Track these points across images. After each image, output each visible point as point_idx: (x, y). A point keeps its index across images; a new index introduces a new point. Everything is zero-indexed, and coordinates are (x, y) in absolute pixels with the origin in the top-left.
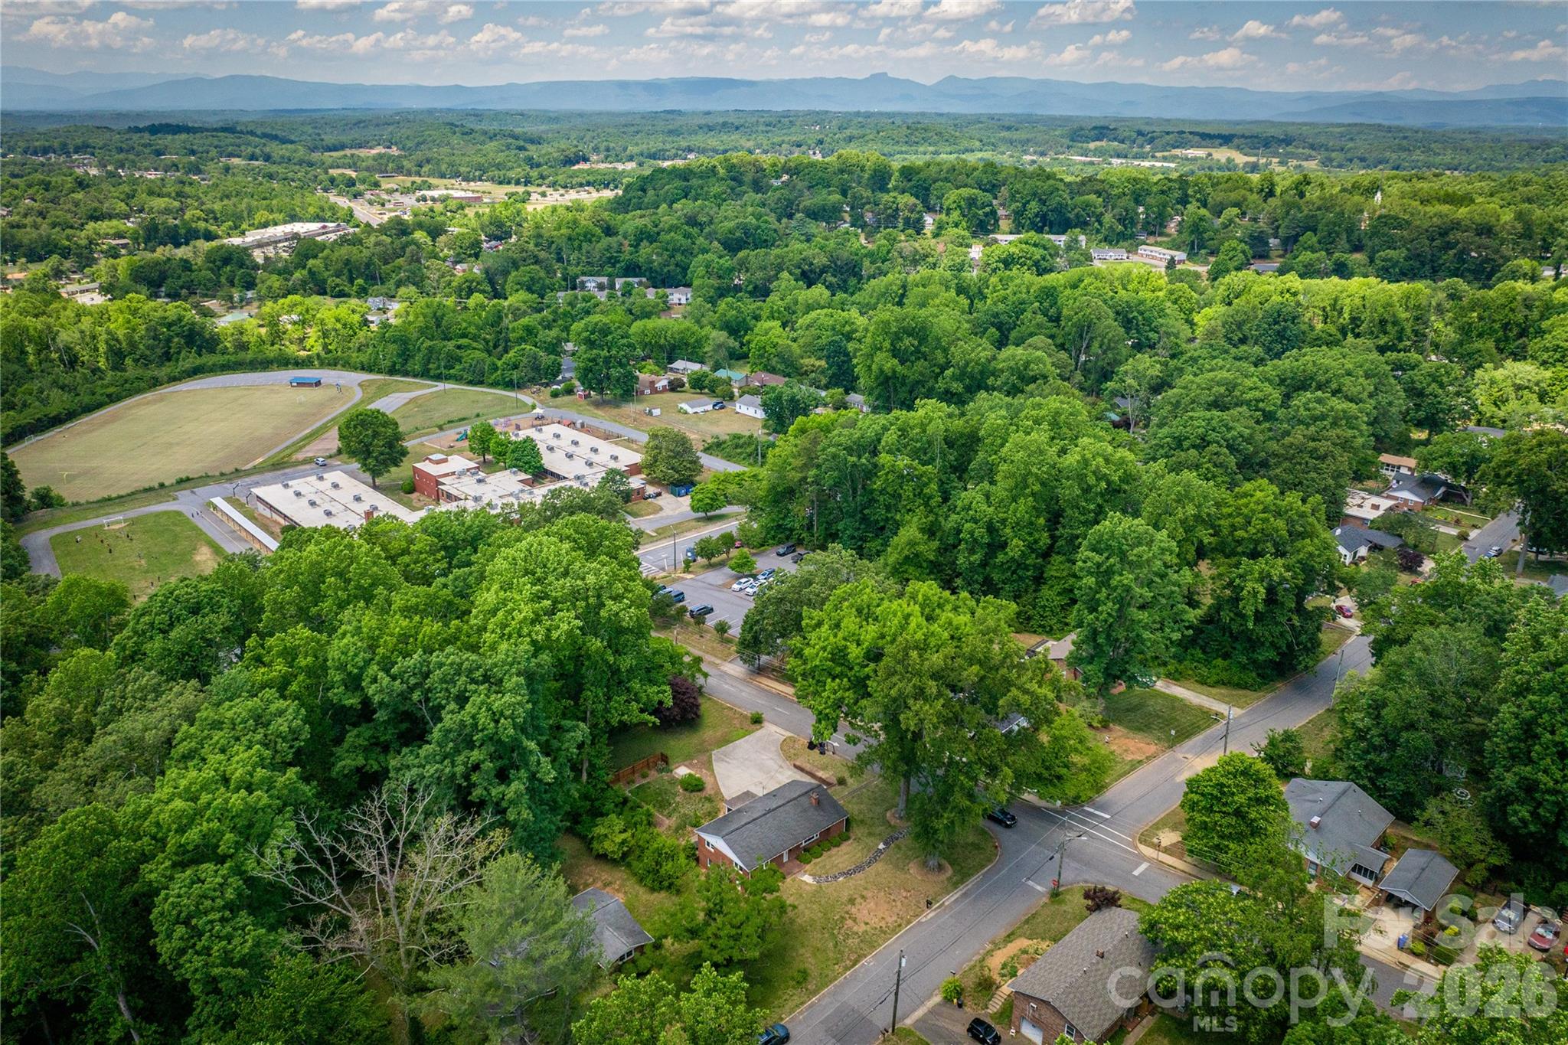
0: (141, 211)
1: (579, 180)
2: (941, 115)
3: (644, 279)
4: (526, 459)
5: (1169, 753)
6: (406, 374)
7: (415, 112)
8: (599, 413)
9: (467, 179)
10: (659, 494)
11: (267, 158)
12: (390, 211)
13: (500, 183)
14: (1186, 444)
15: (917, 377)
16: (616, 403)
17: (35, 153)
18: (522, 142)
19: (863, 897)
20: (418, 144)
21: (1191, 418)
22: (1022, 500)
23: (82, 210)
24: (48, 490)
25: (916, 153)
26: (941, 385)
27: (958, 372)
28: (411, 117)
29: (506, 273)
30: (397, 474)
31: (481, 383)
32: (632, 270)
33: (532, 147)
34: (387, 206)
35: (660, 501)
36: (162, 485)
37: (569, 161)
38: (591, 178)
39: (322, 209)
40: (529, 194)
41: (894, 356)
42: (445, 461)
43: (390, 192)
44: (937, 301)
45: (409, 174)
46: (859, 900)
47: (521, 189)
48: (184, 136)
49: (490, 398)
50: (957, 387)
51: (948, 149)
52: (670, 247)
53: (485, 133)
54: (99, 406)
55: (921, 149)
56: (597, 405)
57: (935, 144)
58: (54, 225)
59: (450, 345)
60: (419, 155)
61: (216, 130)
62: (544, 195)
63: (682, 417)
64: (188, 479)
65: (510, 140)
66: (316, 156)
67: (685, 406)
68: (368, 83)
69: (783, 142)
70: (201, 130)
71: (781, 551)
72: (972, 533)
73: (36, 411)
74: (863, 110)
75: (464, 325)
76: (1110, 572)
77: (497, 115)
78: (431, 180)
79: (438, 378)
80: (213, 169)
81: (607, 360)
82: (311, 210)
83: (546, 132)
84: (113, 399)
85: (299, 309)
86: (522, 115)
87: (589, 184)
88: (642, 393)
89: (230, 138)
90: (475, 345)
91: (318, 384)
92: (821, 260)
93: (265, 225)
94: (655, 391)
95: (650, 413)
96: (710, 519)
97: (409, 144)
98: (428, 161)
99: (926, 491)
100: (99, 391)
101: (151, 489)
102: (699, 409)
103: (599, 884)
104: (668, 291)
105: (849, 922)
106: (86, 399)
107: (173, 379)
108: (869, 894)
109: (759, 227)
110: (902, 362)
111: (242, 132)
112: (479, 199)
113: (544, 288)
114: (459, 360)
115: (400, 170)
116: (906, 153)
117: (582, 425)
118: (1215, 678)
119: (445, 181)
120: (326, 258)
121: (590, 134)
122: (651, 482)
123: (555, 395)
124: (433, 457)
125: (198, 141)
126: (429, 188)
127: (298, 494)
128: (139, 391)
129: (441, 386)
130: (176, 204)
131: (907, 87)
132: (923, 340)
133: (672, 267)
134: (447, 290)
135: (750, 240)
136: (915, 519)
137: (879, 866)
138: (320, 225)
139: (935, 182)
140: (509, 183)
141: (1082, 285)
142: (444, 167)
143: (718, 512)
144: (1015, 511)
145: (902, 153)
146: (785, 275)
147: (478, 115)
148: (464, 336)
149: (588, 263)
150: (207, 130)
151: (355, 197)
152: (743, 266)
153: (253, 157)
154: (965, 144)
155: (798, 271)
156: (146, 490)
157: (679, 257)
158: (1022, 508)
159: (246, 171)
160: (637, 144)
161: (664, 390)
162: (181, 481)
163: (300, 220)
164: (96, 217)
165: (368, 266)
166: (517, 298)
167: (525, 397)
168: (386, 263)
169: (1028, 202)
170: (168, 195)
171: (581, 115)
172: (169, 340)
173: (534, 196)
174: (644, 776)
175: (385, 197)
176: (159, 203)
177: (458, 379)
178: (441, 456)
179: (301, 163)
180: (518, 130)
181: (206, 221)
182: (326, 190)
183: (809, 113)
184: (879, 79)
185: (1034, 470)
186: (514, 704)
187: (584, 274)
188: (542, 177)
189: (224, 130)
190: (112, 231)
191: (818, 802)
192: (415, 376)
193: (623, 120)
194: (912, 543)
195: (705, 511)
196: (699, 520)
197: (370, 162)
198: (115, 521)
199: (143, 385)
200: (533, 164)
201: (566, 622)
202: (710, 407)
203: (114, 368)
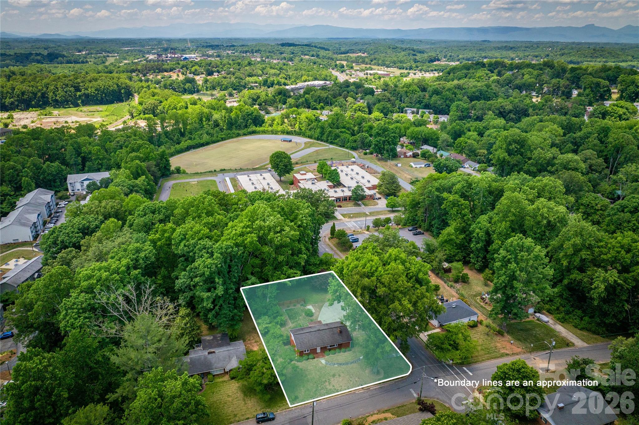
0: (267, 74)
1: (431, 68)
2: (618, 44)
3: (431, 111)
4: (333, 177)
5: (529, 355)
6: (322, 141)
7: (379, 40)
8: (379, 163)
9: (387, 67)
10: (380, 198)
11: (318, 56)
12: (353, 78)
13: (400, 69)
14: (626, 210)
15: (515, 162)
16: (385, 160)
17: (243, 53)
18: (415, 52)
19: (339, 375)
20: (375, 52)
21: (633, 197)
22: (504, 223)
23: (247, 73)
24: (180, 167)
25: (596, 61)
26: (526, 167)
27: (535, 162)
28: (376, 42)
29: (374, 104)
30: (287, 177)
31: (343, 147)
32: (427, 106)
33: (419, 55)
34: (353, 76)
35: (379, 201)
36: (215, 171)
37: (432, 61)
38: (437, 68)
39: (326, 76)
40: (409, 73)
41: (506, 152)
42: (305, 174)
43: (356, 71)
44: (547, 129)
45: (367, 64)
46: (337, 376)
47: (406, 71)
48: (292, 47)
49: (343, 152)
50: (533, 169)
51: (613, 60)
52: (444, 98)
53: (402, 48)
54: (218, 141)
55: (599, 60)
56: (379, 160)
57: (606, 58)
58: (236, 78)
59: (337, 131)
60: (372, 57)
61: (303, 45)
62: (415, 74)
63: (409, 168)
64: (224, 170)
65: (411, 52)
66: (335, 56)
67: (412, 164)
68: (365, 28)
69: (529, 55)
70: (299, 45)
71: (410, 229)
72: (478, 234)
73: (197, 141)
74: (576, 41)
75: (345, 123)
76: (509, 261)
77: (410, 41)
78: (373, 67)
79: (332, 143)
80: (297, 59)
81: (384, 142)
82: (323, 76)
83: (427, 49)
84: (223, 139)
85: (295, 113)
86: (421, 41)
87: (435, 70)
88: (400, 157)
89: (307, 48)
90: (347, 131)
91: (290, 141)
92: (509, 107)
93: (305, 81)
94: (406, 157)
95: (397, 165)
96: (393, 211)
97: (371, 52)
98: (375, 59)
99: (463, 212)
100: (219, 136)
101: (211, 172)
102: (418, 166)
103: (254, 341)
104: (439, 116)
105: (327, 383)
106: (214, 139)
107: (245, 135)
108: (342, 375)
109: (487, 91)
110: (509, 155)
111: (312, 46)
112: (388, 75)
113: (388, 111)
114: (339, 137)
115: (363, 62)
116: (590, 61)
117: (368, 167)
118: (582, 326)
119: (379, 67)
120: (312, 95)
121: (446, 50)
122: (380, 193)
123: (366, 154)
124: (301, 172)
125: (296, 49)
126: (372, 69)
127: (250, 180)
128: (232, 137)
129: (331, 146)
130: (278, 72)
131: (604, 31)
132: (522, 146)
133: (444, 106)
134: (351, 110)
135: (482, 97)
136: (455, 224)
137: (355, 365)
138: (324, 82)
139: (583, 75)
140: (403, 69)
141: (635, 128)
142: (380, 62)
143: (396, 209)
144: (500, 227)
145: (588, 61)
146: (491, 112)
147: (402, 41)
148: (344, 128)
149: (410, 102)
150: (300, 45)
151: (342, 72)
152: (473, 107)
153: (313, 56)
154: (624, 58)
155: (497, 112)
156: (210, 172)
157: (447, 102)
158: (503, 226)
159: (308, 60)
160: (463, 54)
161: (410, 156)
162: (222, 170)
163: (318, 80)
164: (250, 75)
165: (326, 98)
166: (376, 114)
167: (354, 153)
168: (335, 98)
169: (629, 86)
170: (277, 69)
171: (445, 42)
172: (247, 121)
173: (411, 74)
174: (295, 306)
175: (353, 72)
176: (273, 71)
177: (337, 144)
178: (304, 172)
179: (329, 58)
180: (415, 47)
181: (286, 79)
182: (333, 69)
183: (548, 43)
184: (590, 28)
185: (512, 210)
186: (212, 264)
187: (407, 107)
188: (417, 67)
189: (306, 45)
190: (254, 81)
191: (341, 332)
192: (325, 142)
193: (462, 44)
194: (449, 234)
195: (392, 208)
196: (389, 211)
197: (354, 59)
198: (194, 181)
199: (234, 136)
200: (415, 61)
201: (253, 237)
202: (423, 166)
203: (227, 129)
